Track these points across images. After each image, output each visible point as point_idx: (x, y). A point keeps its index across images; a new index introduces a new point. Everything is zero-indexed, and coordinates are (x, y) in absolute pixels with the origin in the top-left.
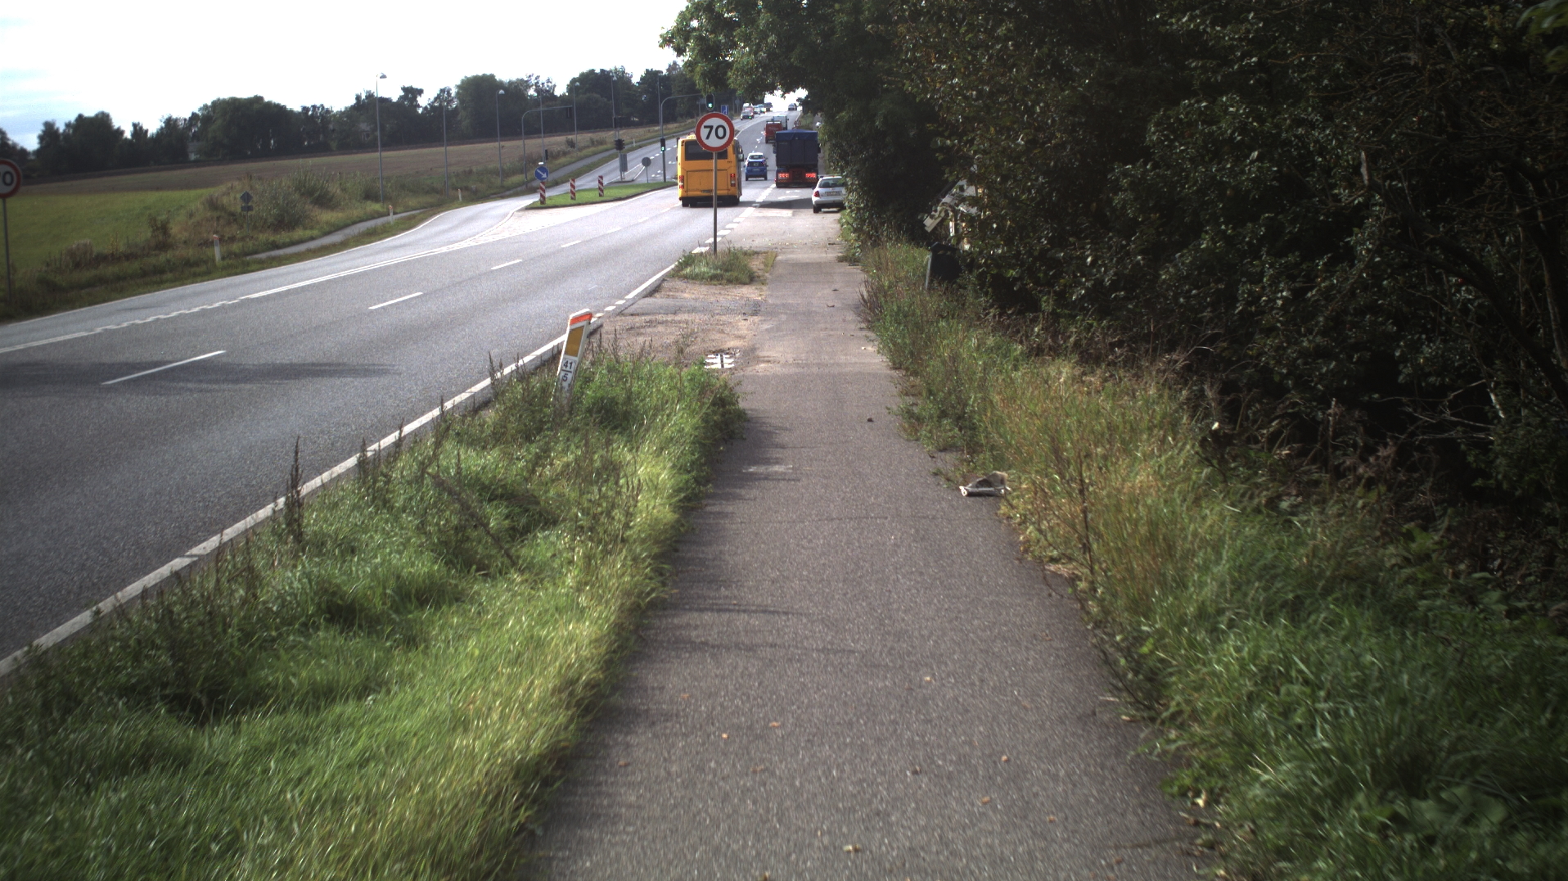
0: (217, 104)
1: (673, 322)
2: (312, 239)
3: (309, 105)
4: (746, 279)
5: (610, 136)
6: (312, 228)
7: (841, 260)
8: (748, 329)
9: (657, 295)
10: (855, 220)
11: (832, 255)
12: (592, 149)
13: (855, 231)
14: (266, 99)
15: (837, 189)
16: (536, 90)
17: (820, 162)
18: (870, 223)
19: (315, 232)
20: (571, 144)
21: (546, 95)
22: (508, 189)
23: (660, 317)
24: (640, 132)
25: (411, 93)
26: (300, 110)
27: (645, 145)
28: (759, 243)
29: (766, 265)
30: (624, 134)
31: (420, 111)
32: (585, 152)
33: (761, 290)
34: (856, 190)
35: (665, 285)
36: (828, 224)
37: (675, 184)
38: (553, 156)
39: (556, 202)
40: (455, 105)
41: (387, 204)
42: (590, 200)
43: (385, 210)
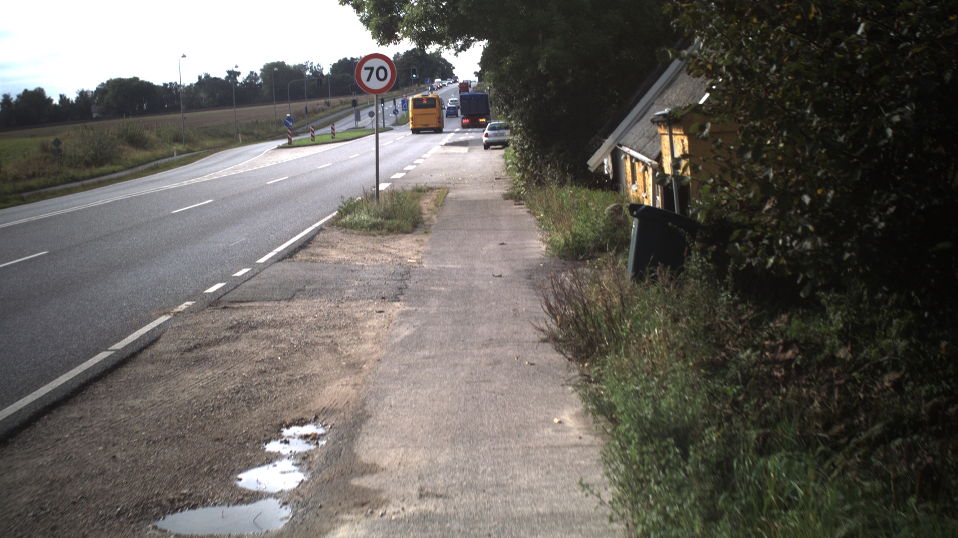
1: (272, 323)
3: (167, 82)
4: (407, 225)
5: (351, 98)
7: (507, 197)
8: (375, 339)
9: (300, 256)
10: (520, 160)
11: (499, 190)
12: (341, 107)
13: (520, 170)
14: (141, 79)
16: (310, 72)
18: (534, 163)
20: (328, 104)
21: (317, 74)
23: (260, 312)
25: (233, 74)
26: (162, 85)
28: (436, 179)
29: (436, 205)
31: (238, 85)
32: (336, 109)
33: (421, 243)
34: (520, 132)
35: (320, 236)
36: (496, 156)
37: (392, 129)
38: (315, 112)
39: (300, 143)
40: (260, 81)
41: (187, 146)
42: (325, 141)
43: (185, 149)
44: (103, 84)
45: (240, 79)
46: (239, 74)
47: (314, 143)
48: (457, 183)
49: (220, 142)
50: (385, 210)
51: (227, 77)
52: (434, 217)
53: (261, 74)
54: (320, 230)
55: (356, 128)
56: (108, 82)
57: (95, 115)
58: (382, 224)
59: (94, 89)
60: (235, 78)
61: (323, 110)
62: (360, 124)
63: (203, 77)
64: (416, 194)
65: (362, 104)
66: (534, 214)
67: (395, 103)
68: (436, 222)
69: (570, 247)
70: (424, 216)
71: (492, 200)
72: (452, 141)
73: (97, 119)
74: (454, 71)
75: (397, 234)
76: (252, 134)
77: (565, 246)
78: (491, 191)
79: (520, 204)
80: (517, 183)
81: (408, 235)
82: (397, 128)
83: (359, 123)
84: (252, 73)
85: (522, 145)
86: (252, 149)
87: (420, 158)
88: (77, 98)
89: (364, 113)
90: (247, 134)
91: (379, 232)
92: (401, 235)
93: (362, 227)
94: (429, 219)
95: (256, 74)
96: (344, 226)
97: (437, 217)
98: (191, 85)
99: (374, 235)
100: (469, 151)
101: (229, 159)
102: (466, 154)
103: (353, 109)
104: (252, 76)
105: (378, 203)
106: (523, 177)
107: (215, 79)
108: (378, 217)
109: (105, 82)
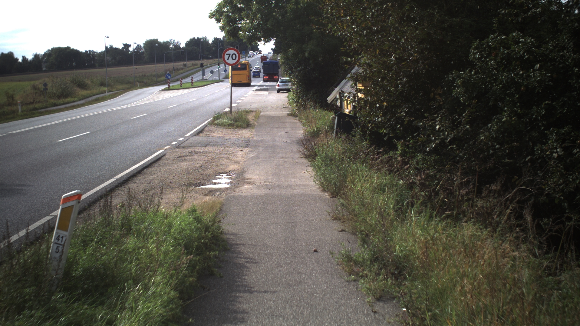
0: (53, 49)
1: (203, 152)
2: (74, 102)
3: (88, 50)
4: (245, 125)
5: (199, 62)
6: (75, 97)
7: (289, 115)
8: (242, 157)
9: (201, 134)
10: (295, 97)
11: (285, 112)
12: (193, 67)
13: (295, 102)
14: (72, 48)
15: (287, 83)
16: (173, 45)
17: (280, 73)
19: (76, 99)
20: (185, 65)
21: (177, 47)
22: (159, 82)
23: (197, 149)
24: (211, 61)
25: (127, 46)
26: (84, 52)
27: (213, 66)
28: (253, 107)
29: (255, 118)
30: (205, 62)
31: (130, 52)
32: (190, 68)
33: (252, 132)
34: (296, 84)
35: (207, 128)
36: (283, 98)
37: (224, 81)
38: (179, 69)
39: (175, 88)
40: (143, 50)
42: (188, 87)
44: (49, 50)
45: (131, 49)
46: (130, 46)
47: (182, 87)
48: (265, 109)
49: (126, 86)
51: (123, 48)
53: (144, 46)
54: (206, 126)
55: (203, 80)
57: (44, 69)
62: (205, 77)
63: (109, 47)
64: (245, 113)
65: (206, 66)
66: (302, 122)
68: (257, 125)
71: (282, 116)
77: (312, 132)
78: (281, 113)
80: (294, 108)
81: (245, 129)
82: (227, 80)
88: (33, 58)
89: (207, 71)
90: (140, 82)
91: (232, 127)
92: (242, 129)
93: (225, 125)
94: (253, 123)
95: (140, 46)
96: (216, 124)
97: (257, 122)
98: (101, 52)
99: (230, 129)
103: (201, 68)
105: (231, 115)
107: (116, 49)
108: (231, 121)
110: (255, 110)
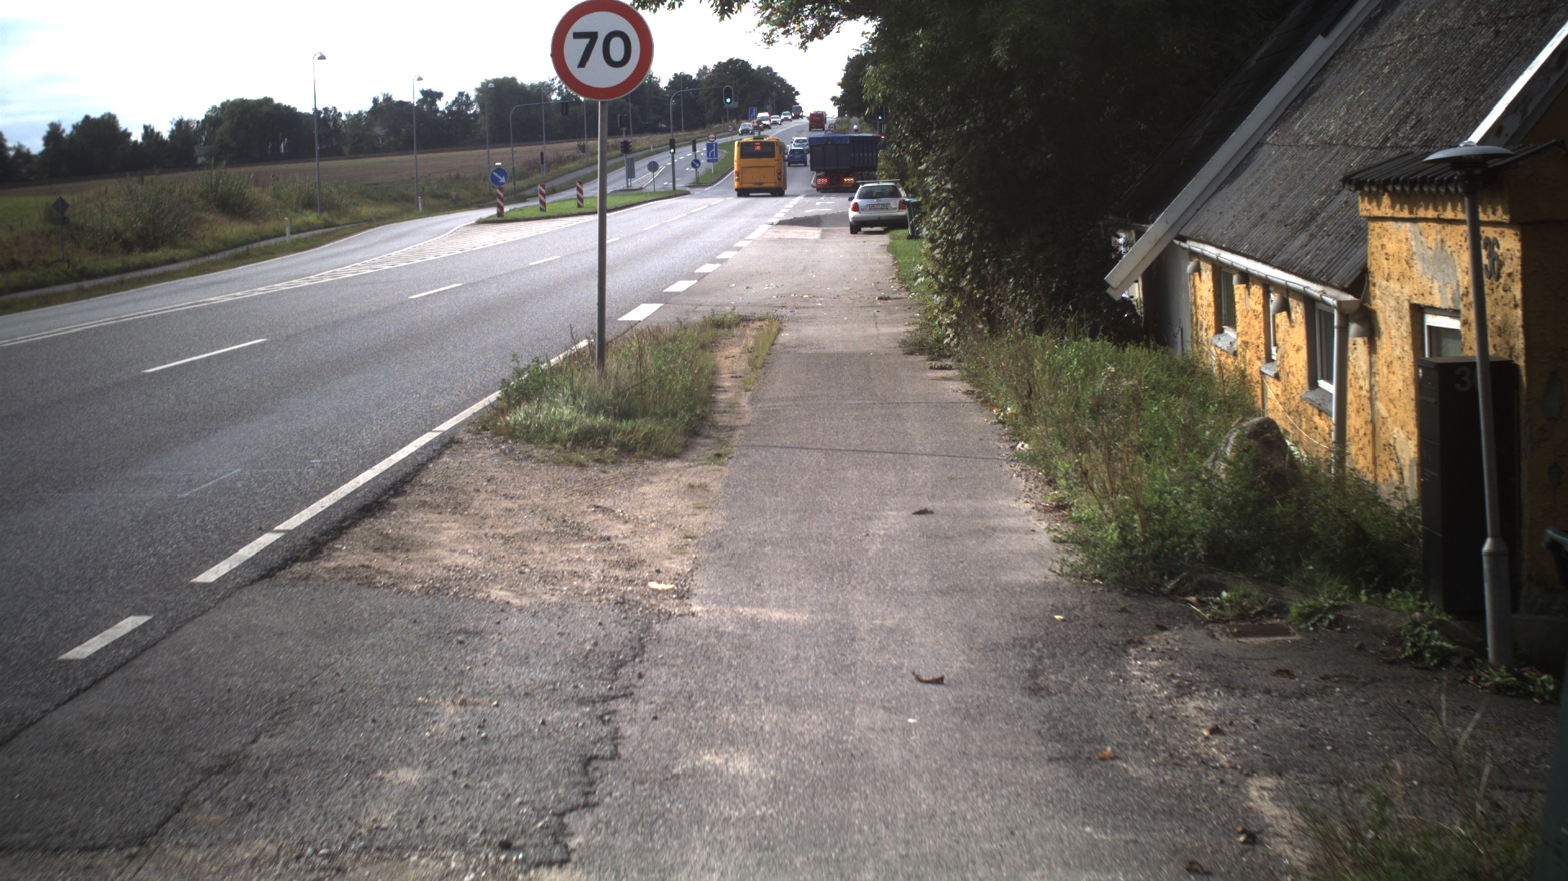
0: (226, 106)
3: (320, 108)
7: (909, 347)
13: (942, 289)
14: (276, 101)
16: (559, 95)
25: (431, 97)
26: (311, 112)
27: (663, 150)
29: (751, 362)
30: (644, 141)
31: (438, 114)
37: (688, 193)
38: (560, 161)
39: (520, 215)
40: (475, 108)
41: (325, 215)
42: (564, 212)
43: (320, 222)
44: (214, 108)
45: (441, 105)
46: (440, 95)
47: (544, 215)
48: (801, 305)
49: (387, 209)
50: (618, 393)
51: (420, 101)
52: (744, 401)
53: (477, 97)
54: (448, 442)
55: (628, 190)
56: (223, 105)
57: (200, 160)
58: (606, 432)
59: (201, 117)
60: (433, 103)
61: (575, 159)
62: (635, 183)
63: (381, 100)
64: (711, 332)
65: (640, 150)
66: (987, 403)
67: (694, 150)
68: (747, 420)
69: (1137, 551)
70: (722, 397)
71: (877, 355)
72: (791, 217)
73: (201, 167)
74: (798, 99)
75: (641, 460)
76: (447, 196)
77: (1119, 548)
78: (872, 331)
79: (942, 368)
80: (936, 317)
81: (672, 464)
82: (697, 191)
83: (634, 181)
84: (461, 94)
85: (950, 232)
86: (434, 224)
87: (730, 248)
88: (172, 131)
89: (641, 166)
90: (435, 196)
91: (596, 453)
92: (652, 465)
93: (554, 440)
94: (733, 406)
95: (468, 97)
96: (511, 433)
97: (752, 401)
98: (360, 113)
99: (582, 466)
100: (822, 237)
101: (387, 240)
102: (817, 241)
103: (624, 158)
104: (462, 100)
105: (603, 374)
106: (949, 304)
107: (401, 103)
108: (597, 413)
109: (218, 105)
110: (761, 312)
